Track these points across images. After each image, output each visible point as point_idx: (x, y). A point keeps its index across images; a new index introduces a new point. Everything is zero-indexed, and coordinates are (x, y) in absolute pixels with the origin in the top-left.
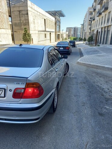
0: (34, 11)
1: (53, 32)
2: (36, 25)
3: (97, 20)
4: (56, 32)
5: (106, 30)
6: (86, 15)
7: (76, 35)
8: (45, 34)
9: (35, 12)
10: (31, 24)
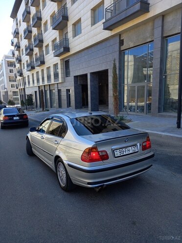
3: (28, 76)
5: (47, 88)
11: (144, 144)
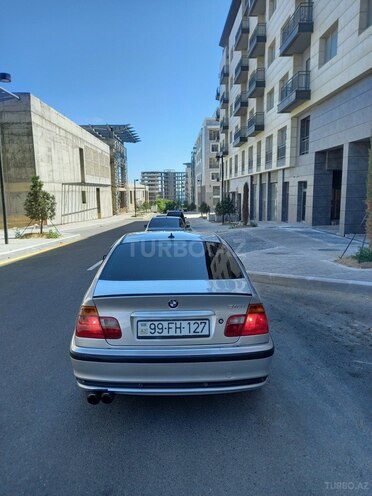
0: (49, 127)
1: (107, 186)
2: (55, 166)
3: (236, 156)
4: (113, 186)
5: (265, 181)
6: (200, 139)
7: (171, 195)
8: (83, 193)
9: (53, 128)
10: (41, 163)
11: (236, 321)
